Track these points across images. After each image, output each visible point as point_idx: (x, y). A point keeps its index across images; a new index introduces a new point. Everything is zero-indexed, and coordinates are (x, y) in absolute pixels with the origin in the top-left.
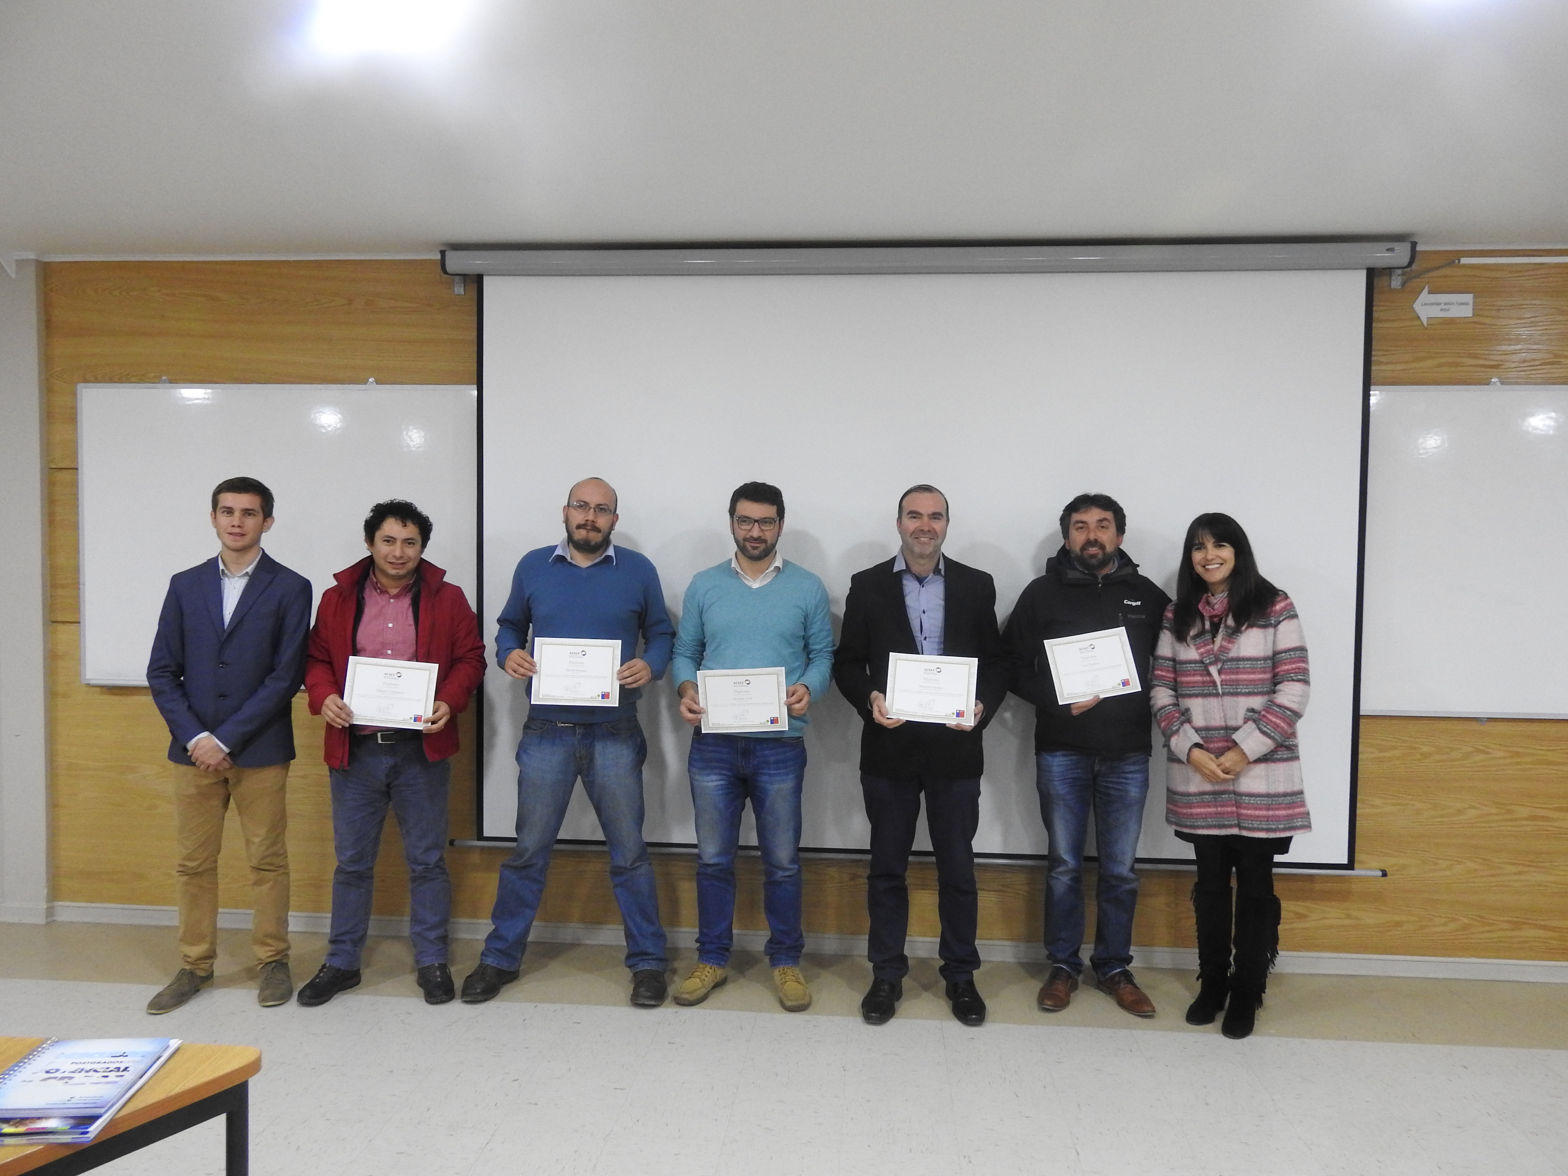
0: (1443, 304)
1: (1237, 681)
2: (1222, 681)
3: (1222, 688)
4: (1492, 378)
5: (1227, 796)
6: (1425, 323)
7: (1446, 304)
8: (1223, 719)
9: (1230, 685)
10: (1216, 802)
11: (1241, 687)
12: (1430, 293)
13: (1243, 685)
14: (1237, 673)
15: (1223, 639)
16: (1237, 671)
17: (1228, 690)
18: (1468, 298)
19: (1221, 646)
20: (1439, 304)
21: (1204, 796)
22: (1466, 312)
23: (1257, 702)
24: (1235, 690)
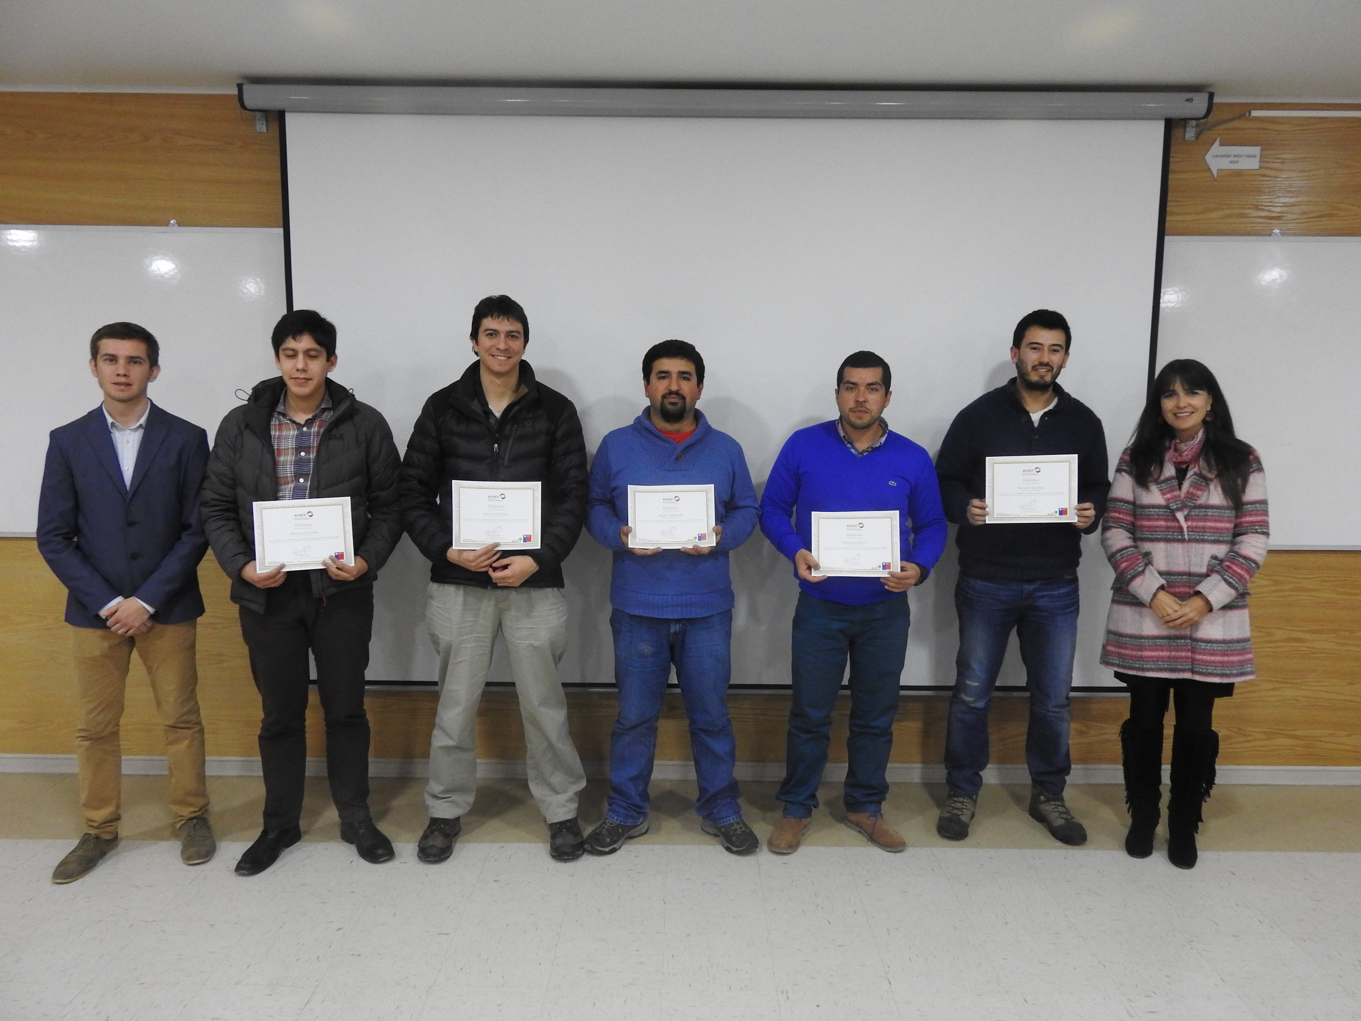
0: (1232, 156)
1: (1204, 528)
2: (1188, 527)
3: (1188, 535)
4: (1274, 229)
5: (1183, 641)
6: (1215, 175)
7: (1235, 156)
8: (1187, 565)
9: (1196, 532)
10: (1170, 646)
11: (1208, 534)
12: (1221, 145)
13: (1209, 532)
14: (1205, 520)
15: (1191, 485)
16: (1205, 518)
17: (1194, 537)
18: (1256, 150)
19: (1188, 492)
20: (1229, 156)
21: (1158, 640)
22: (1253, 164)
23: (1221, 550)
24: (1202, 537)
